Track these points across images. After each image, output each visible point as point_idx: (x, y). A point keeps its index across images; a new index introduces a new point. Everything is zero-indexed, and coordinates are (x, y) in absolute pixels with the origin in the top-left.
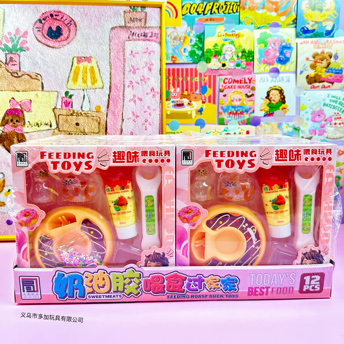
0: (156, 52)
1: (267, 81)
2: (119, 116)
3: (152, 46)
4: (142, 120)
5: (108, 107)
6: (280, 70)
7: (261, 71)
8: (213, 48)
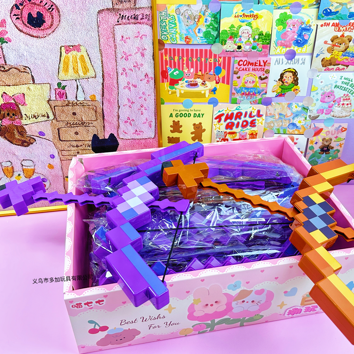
0: (148, 36)
2: (115, 104)
3: (143, 30)
4: (138, 106)
5: (103, 96)
7: (277, 53)
8: (229, 29)
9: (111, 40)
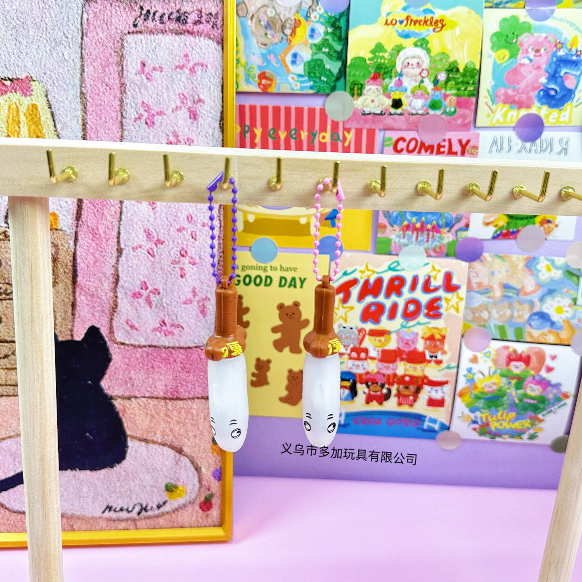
0: (209, 67)
1: (510, 149)
2: (110, 242)
3: (198, 50)
4: (172, 252)
5: (78, 216)
6: (545, 121)
7: (494, 123)
8: (371, 55)
9: (112, 72)
